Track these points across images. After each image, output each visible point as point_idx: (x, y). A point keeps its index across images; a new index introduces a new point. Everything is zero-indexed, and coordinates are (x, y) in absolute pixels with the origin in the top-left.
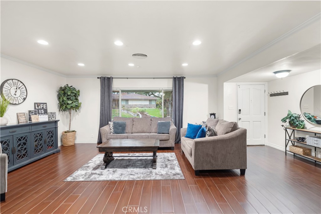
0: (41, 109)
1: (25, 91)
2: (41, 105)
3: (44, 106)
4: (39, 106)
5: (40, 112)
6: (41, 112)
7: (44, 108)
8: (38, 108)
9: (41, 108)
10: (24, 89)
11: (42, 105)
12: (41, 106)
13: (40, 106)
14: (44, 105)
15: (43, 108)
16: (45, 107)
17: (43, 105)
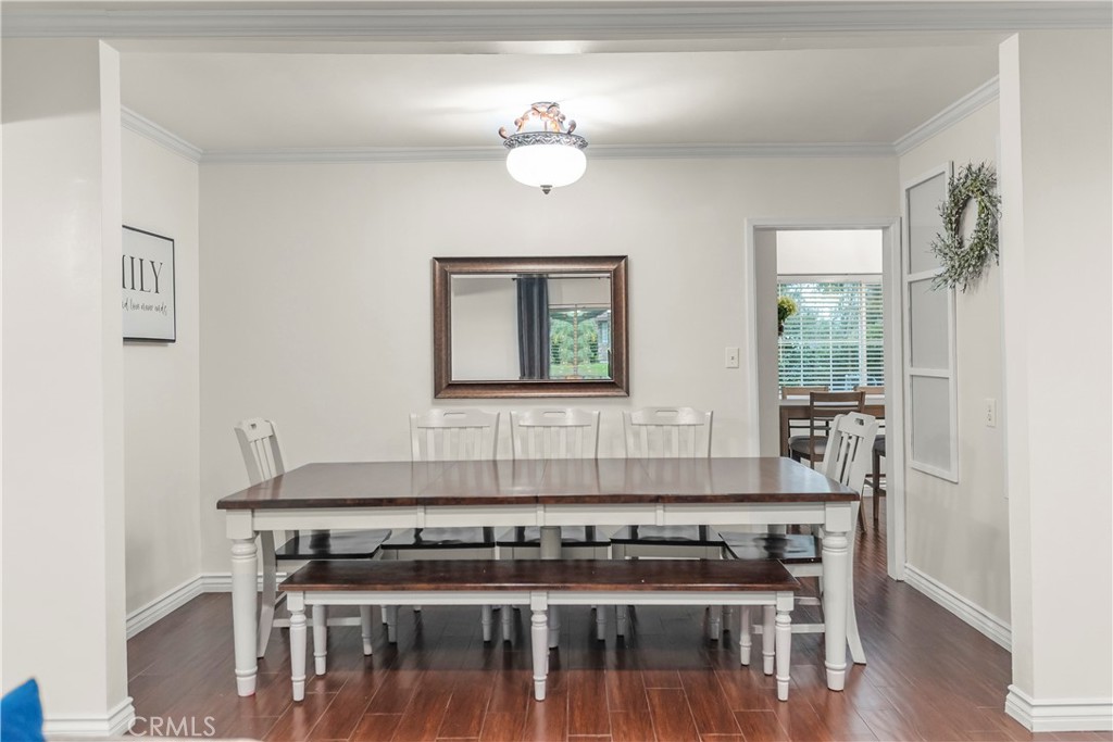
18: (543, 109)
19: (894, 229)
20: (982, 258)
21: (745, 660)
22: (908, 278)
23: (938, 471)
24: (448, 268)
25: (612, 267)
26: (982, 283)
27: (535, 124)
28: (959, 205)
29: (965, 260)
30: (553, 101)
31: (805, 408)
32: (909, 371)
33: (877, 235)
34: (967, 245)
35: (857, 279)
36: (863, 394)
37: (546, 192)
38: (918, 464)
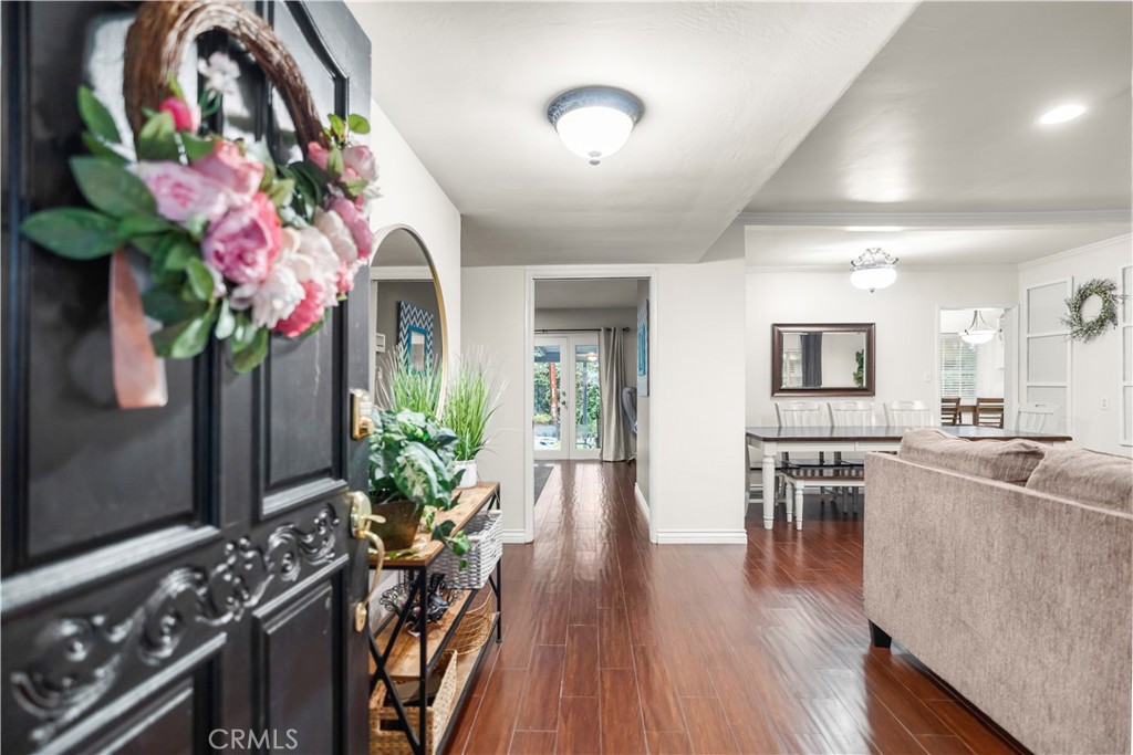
18: (875, 251)
19: (1015, 310)
20: (1101, 326)
22: (1026, 336)
24: (781, 329)
28: (1083, 298)
29: (1090, 328)
30: (881, 246)
32: (1025, 384)
34: (1087, 319)
37: (872, 292)
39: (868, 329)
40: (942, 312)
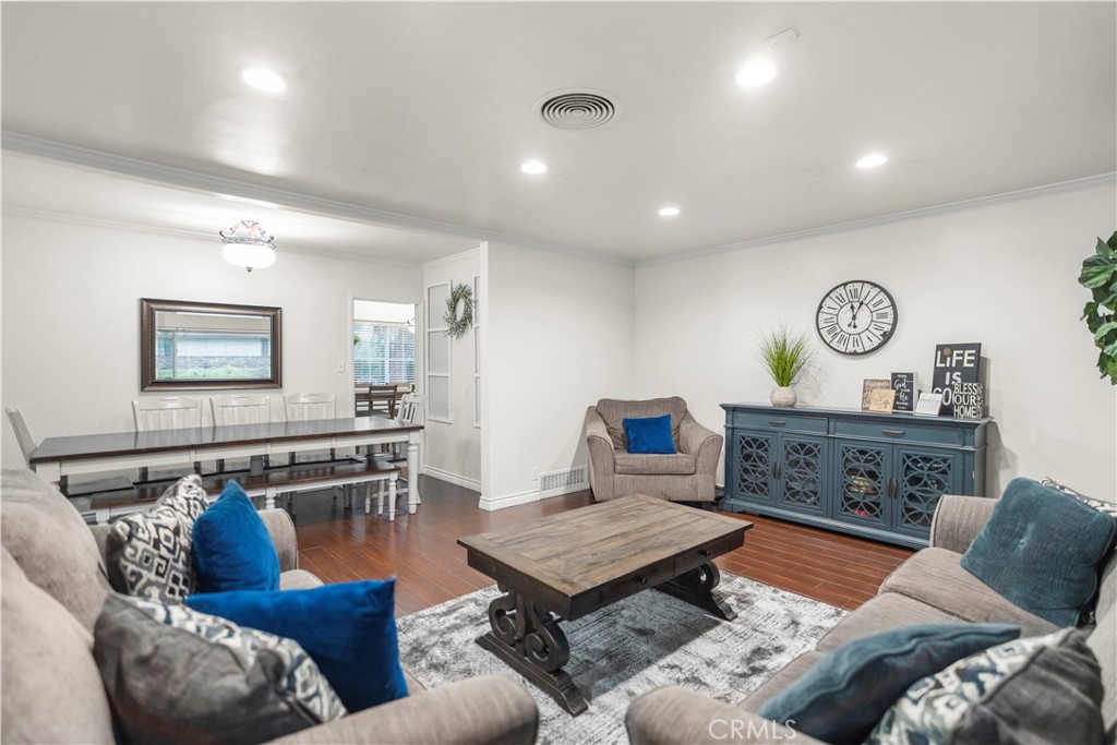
0: (952, 370)
1: (890, 311)
2: (955, 352)
3: (967, 358)
4: (949, 359)
5: (947, 383)
6: (952, 379)
7: (966, 365)
8: (943, 365)
9: (954, 365)
10: (887, 302)
11: (958, 355)
12: (955, 358)
13: (951, 356)
14: (967, 352)
15: (960, 363)
16: (969, 361)
17: (962, 355)
18: (250, 225)
19: (421, 306)
20: (465, 325)
21: (368, 511)
22: (428, 330)
23: (442, 419)
24: (153, 306)
25: (272, 314)
26: (465, 336)
27: (242, 231)
28: (455, 300)
29: (458, 327)
30: (256, 221)
31: (366, 394)
32: (428, 374)
33: (412, 307)
34: (459, 319)
35: (384, 325)
36: (396, 387)
37: (249, 271)
38: (432, 418)
39: (275, 314)
40: (355, 301)
